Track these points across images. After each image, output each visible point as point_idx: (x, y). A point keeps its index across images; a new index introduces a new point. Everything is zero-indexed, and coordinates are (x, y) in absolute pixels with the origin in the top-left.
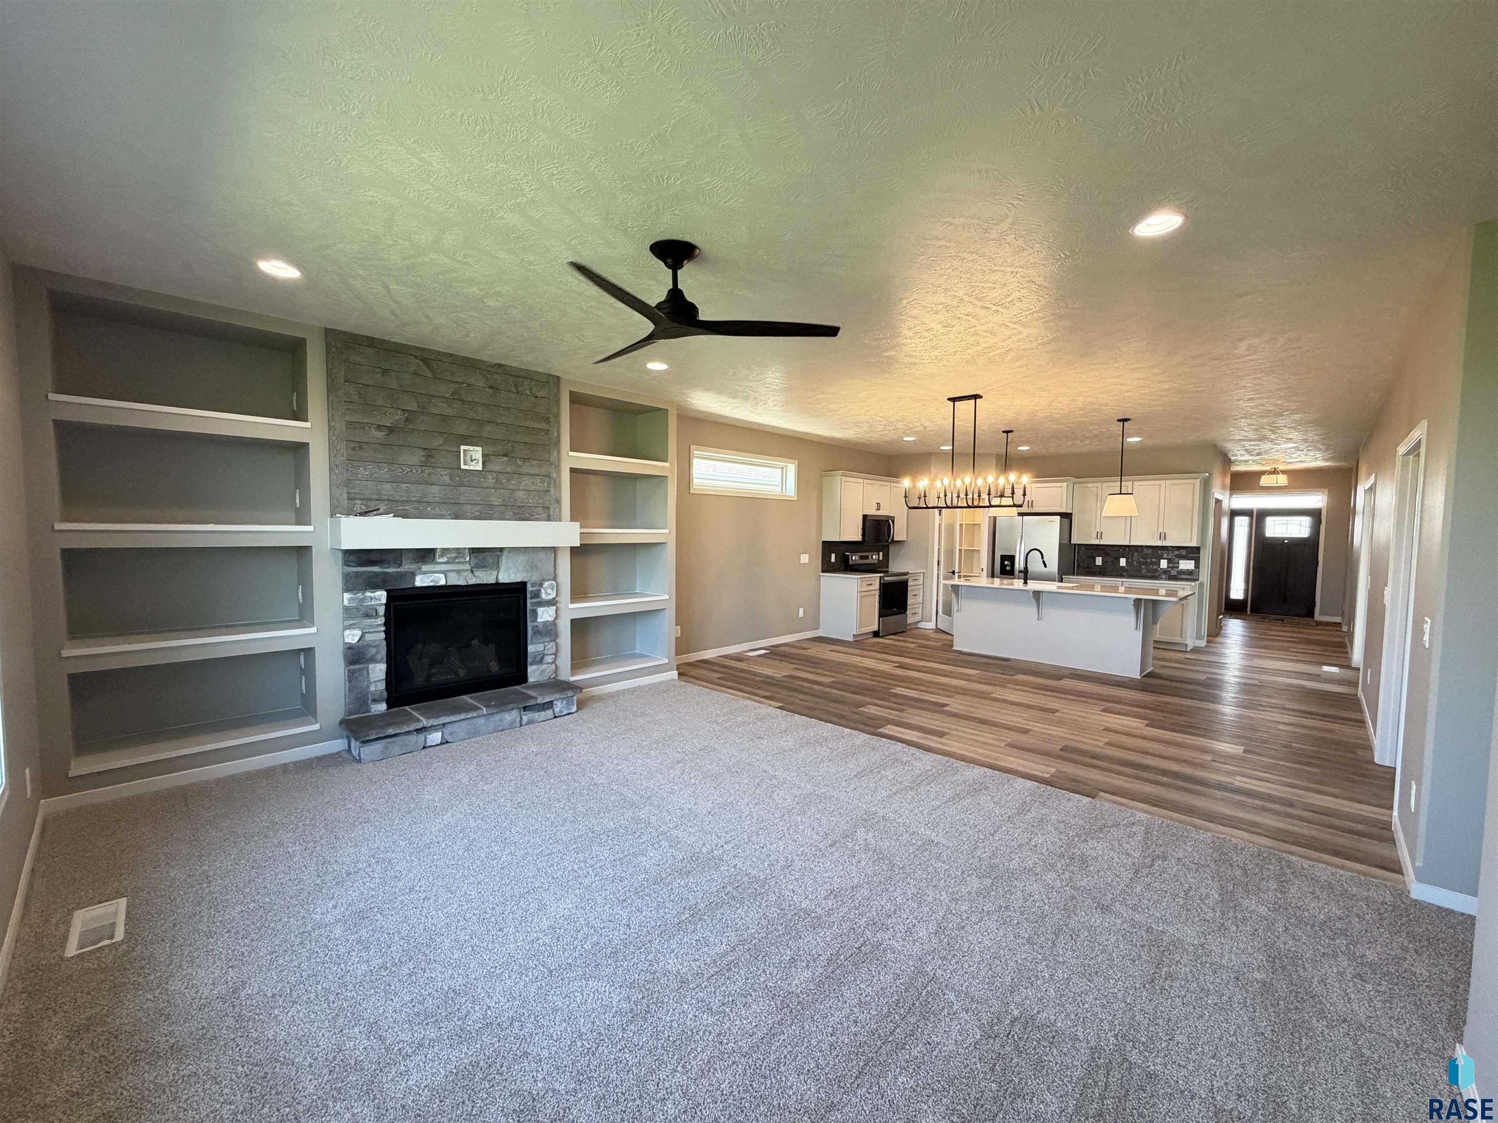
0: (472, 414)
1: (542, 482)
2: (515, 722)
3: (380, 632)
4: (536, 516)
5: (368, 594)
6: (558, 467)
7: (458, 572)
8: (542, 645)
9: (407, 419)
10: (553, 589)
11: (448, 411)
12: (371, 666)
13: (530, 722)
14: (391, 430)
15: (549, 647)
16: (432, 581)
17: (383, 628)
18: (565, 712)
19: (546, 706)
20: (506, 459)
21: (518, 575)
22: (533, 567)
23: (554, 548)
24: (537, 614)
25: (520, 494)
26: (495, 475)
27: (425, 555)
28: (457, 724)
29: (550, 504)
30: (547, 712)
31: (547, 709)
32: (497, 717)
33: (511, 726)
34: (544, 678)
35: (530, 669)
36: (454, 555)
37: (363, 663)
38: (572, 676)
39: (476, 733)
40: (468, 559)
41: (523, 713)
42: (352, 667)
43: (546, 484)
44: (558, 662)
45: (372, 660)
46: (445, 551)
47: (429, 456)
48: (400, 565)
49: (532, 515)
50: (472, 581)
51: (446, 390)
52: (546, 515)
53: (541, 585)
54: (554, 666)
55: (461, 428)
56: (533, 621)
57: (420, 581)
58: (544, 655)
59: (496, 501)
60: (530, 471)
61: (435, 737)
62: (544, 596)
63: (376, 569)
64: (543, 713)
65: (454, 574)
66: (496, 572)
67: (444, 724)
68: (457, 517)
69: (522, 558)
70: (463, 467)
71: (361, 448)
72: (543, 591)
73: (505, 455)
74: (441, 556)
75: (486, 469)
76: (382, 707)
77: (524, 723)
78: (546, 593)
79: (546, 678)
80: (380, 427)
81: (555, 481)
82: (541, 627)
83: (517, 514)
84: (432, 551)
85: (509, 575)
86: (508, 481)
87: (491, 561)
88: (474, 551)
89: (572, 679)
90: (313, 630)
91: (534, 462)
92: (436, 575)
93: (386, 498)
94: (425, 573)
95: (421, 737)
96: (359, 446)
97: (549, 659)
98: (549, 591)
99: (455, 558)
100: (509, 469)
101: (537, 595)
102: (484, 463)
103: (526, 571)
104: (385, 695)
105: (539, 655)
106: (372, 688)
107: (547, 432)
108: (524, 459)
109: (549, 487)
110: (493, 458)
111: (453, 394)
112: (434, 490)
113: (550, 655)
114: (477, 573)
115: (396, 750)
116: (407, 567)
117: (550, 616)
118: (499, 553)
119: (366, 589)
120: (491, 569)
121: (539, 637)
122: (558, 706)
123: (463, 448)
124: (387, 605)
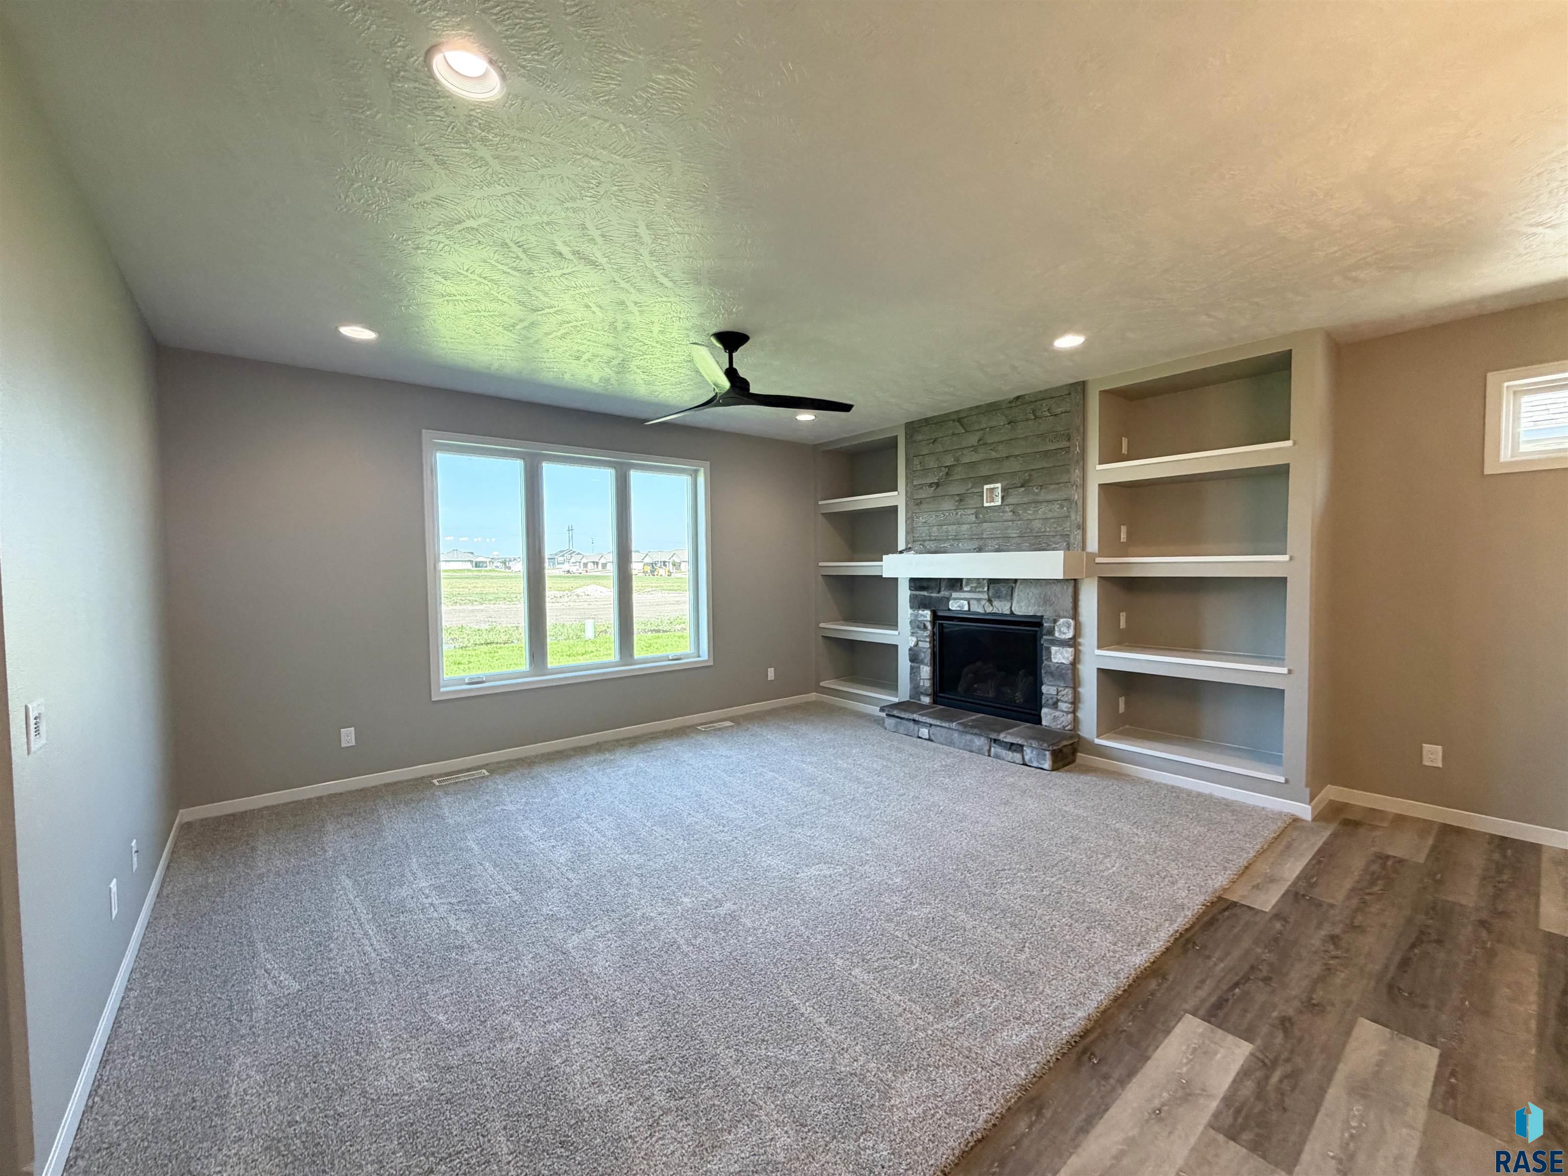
0: (994, 455)
1: (1062, 507)
2: (982, 749)
3: (926, 642)
4: (1054, 546)
5: (920, 612)
6: (1083, 486)
7: (979, 600)
8: (1055, 688)
9: (947, 474)
10: (1068, 627)
11: (975, 457)
12: (921, 666)
13: (997, 757)
14: (938, 485)
15: (1064, 692)
16: (959, 606)
17: (928, 640)
18: (1035, 764)
19: (1014, 748)
20: (1023, 489)
21: (1030, 608)
22: (1046, 601)
23: (1075, 580)
24: (1050, 653)
25: (1037, 524)
26: (1012, 507)
27: (955, 584)
28: (938, 728)
29: (1070, 531)
30: (1015, 754)
31: (1015, 751)
32: (969, 737)
33: (979, 752)
34: (1057, 726)
35: (1044, 711)
36: (975, 585)
37: (917, 663)
38: (1098, 737)
39: (951, 743)
40: (986, 589)
41: (993, 745)
42: (913, 664)
43: (1065, 508)
44: (1079, 714)
45: (922, 662)
46: (969, 580)
47: (961, 500)
48: (939, 592)
49: (1049, 545)
50: (989, 609)
51: (973, 440)
52: (1065, 544)
53: (1055, 621)
54: (1070, 716)
55: (985, 471)
56: (1047, 660)
57: (954, 606)
58: (1058, 700)
59: (1014, 533)
60: (1050, 497)
61: (924, 732)
62: (1057, 634)
63: (925, 593)
64: (1010, 753)
65: (975, 602)
66: (1010, 603)
67: (931, 725)
68: (980, 550)
69: (1034, 591)
70: (986, 505)
71: (921, 503)
72: (1056, 628)
73: (1022, 486)
74: (967, 585)
75: (1005, 503)
76: (926, 700)
77: (992, 754)
78: (1060, 631)
79: (1059, 727)
80: (931, 485)
81: (1076, 503)
82: (1053, 669)
83: (1034, 544)
84: (960, 580)
85: (1021, 607)
86: (1025, 510)
87: (1004, 592)
88: (992, 581)
89: (1098, 741)
90: (896, 633)
91: (1053, 487)
92: (962, 601)
93: (933, 538)
94: (955, 599)
95: (916, 728)
96: (919, 503)
97: (1063, 706)
98: (1064, 629)
99: (976, 588)
100: (1025, 500)
101: (1051, 632)
102: (1003, 498)
103: (1039, 606)
104: (930, 691)
105: (1052, 698)
106: (922, 684)
107: (1067, 450)
108: (1041, 486)
109: (1069, 512)
110: (1011, 491)
111: (979, 441)
112: (965, 527)
113: (1066, 702)
114: (995, 603)
115: (902, 729)
116: (945, 593)
117: (1064, 658)
118: (1014, 585)
119: (919, 608)
120: (1005, 599)
121: (1050, 678)
123: (986, 487)
124: (933, 622)
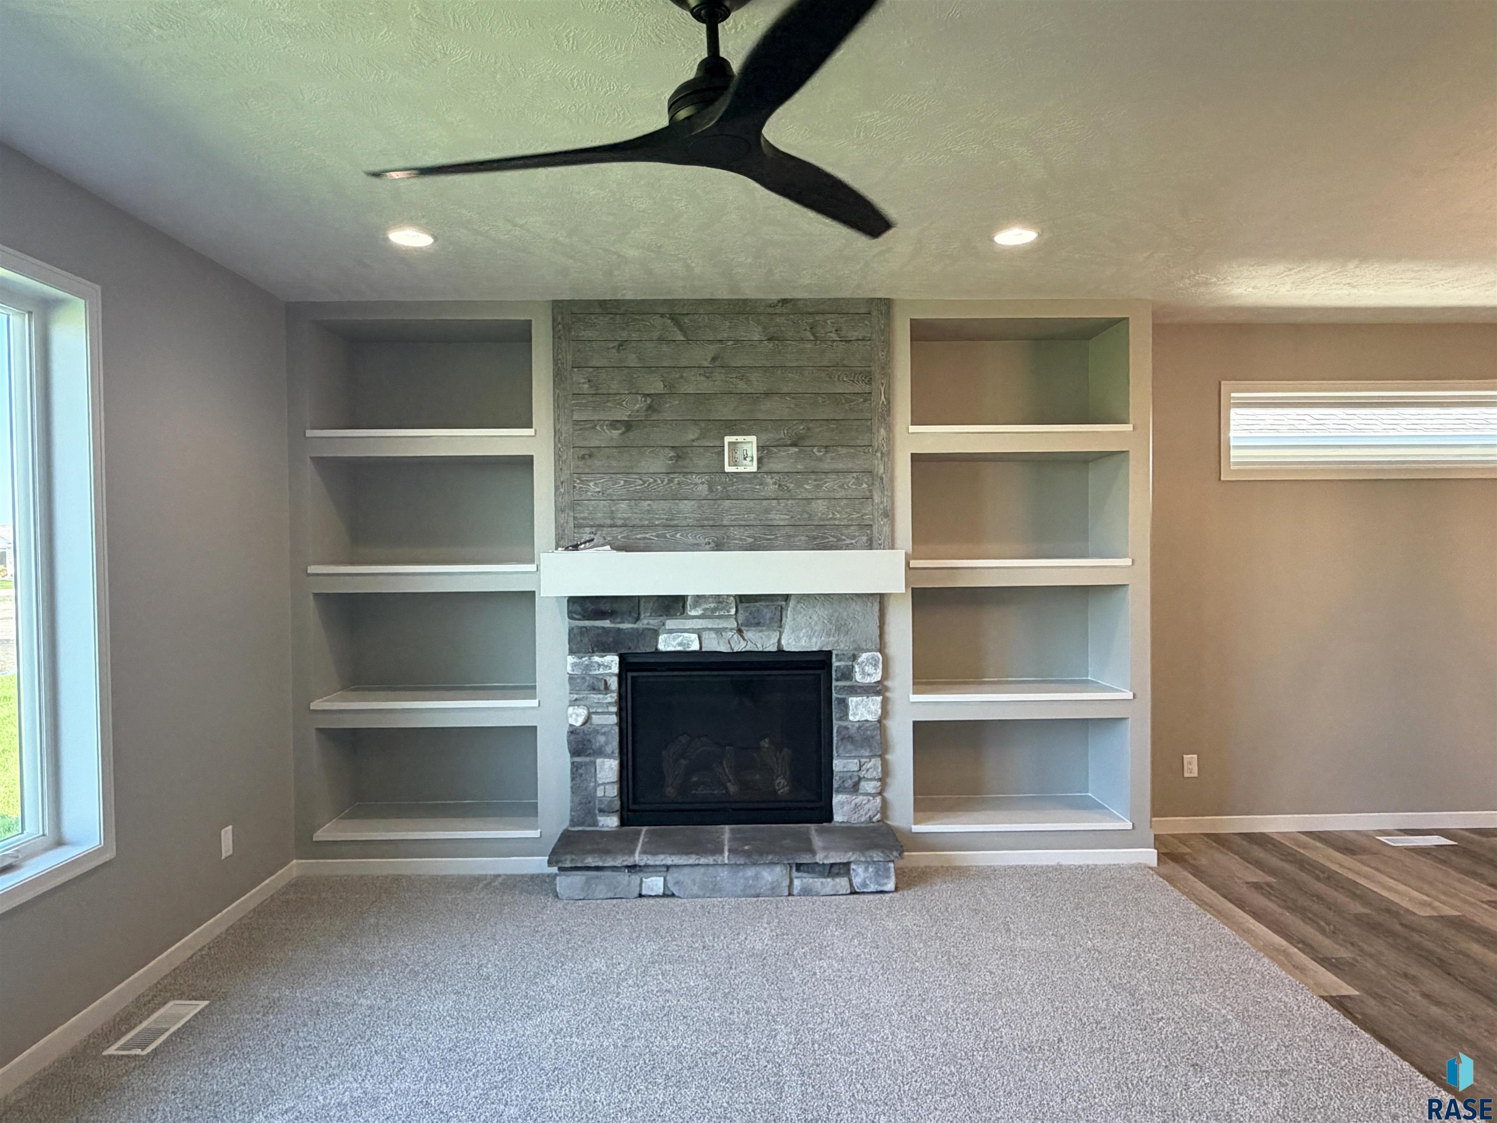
0: (742, 386)
1: (858, 482)
2: (779, 885)
3: (610, 713)
4: (848, 541)
5: (596, 659)
6: (888, 455)
7: (719, 631)
8: (856, 761)
9: (650, 407)
10: (875, 666)
11: (705, 386)
12: (599, 761)
13: (806, 892)
14: (628, 426)
15: (869, 765)
16: (680, 644)
17: (614, 709)
18: (873, 888)
19: (835, 870)
20: (796, 450)
21: (814, 640)
22: (840, 628)
23: (882, 596)
24: (846, 706)
25: (820, 507)
26: (776, 477)
27: (671, 605)
28: (686, 870)
29: (873, 520)
30: (838, 880)
31: (838, 875)
32: (750, 872)
33: (774, 892)
34: (860, 818)
35: (837, 799)
36: (712, 605)
37: (589, 755)
38: (915, 824)
39: (714, 890)
40: (733, 611)
41: (795, 874)
42: (577, 759)
43: (865, 486)
44: (888, 795)
45: (600, 752)
46: (699, 599)
47: (678, 457)
48: (638, 619)
49: (839, 540)
50: (740, 646)
51: (702, 355)
52: (865, 539)
53: (854, 658)
54: (878, 799)
55: (725, 411)
56: (840, 719)
57: (667, 643)
58: (860, 779)
59: (778, 518)
60: (840, 466)
61: (654, 884)
62: (858, 677)
63: (606, 623)
64: (829, 880)
65: (713, 635)
66: (778, 634)
67: (668, 867)
68: (719, 546)
69: (820, 613)
70: (728, 469)
71: (590, 456)
72: (857, 669)
73: (794, 445)
74: (695, 606)
75: (764, 469)
76: (611, 822)
77: (795, 892)
78: (864, 673)
79: (863, 819)
80: (614, 424)
81: (882, 479)
82: (853, 731)
83: (815, 538)
84: (681, 598)
85: (798, 639)
86: (799, 485)
87: (768, 616)
88: (742, 599)
89: (916, 828)
90: (534, 703)
91: (842, 451)
92: (686, 635)
93: (620, 522)
94: (671, 631)
95: (635, 878)
96: (589, 455)
97: (869, 787)
98: (869, 669)
99: (715, 609)
100: (800, 467)
101: (847, 674)
102: (760, 460)
103: (829, 635)
104: (617, 804)
105: (851, 778)
106: (600, 793)
107: (867, 396)
108: (826, 447)
109: (870, 491)
110: (775, 450)
111: (714, 359)
112: (687, 506)
113: (873, 779)
114: (749, 634)
115: (601, 890)
116: (647, 622)
117: (869, 712)
118: (784, 603)
119: (593, 652)
120: (769, 627)
121: (850, 747)
122: (860, 875)
123: (728, 439)
124: (621, 676)
